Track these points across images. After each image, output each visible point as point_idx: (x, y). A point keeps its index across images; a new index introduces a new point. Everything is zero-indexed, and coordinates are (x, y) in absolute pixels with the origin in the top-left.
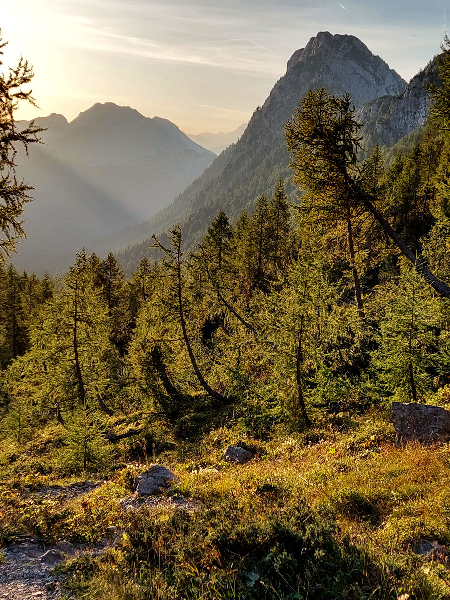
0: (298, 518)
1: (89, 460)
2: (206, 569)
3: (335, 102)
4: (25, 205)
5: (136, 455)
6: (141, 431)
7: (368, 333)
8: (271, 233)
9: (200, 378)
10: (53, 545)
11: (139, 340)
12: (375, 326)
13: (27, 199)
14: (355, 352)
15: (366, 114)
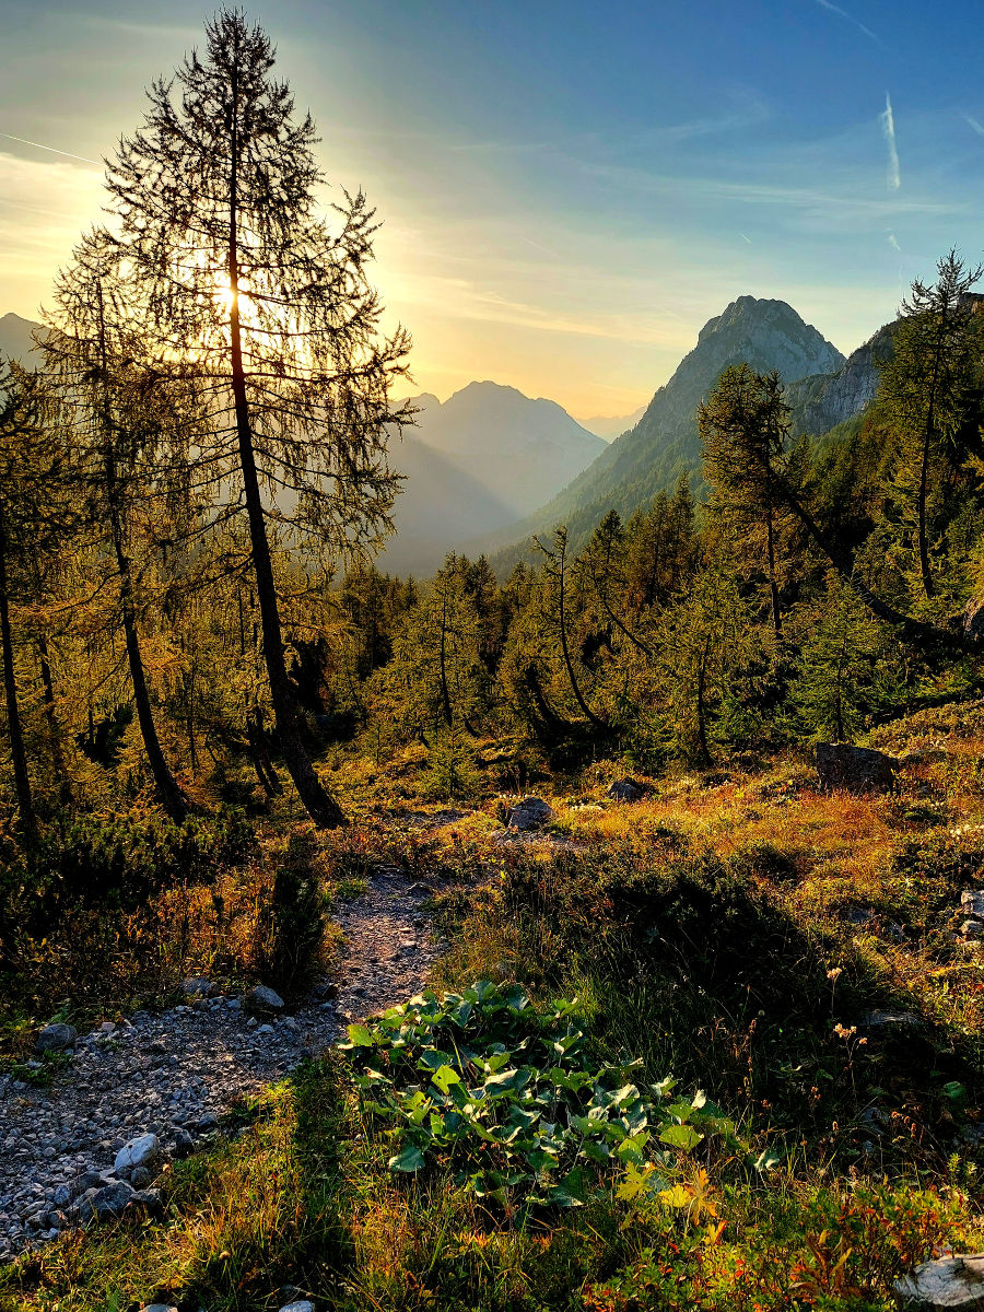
0: (705, 870)
1: (456, 787)
2: (596, 918)
3: (759, 380)
4: (397, 496)
5: (507, 784)
6: (512, 757)
7: (786, 658)
8: (670, 536)
9: (581, 702)
10: (421, 877)
11: (511, 656)
12: (796, 651)
13: (399, 490)
14: (770, 681)
15: (792, 396)
